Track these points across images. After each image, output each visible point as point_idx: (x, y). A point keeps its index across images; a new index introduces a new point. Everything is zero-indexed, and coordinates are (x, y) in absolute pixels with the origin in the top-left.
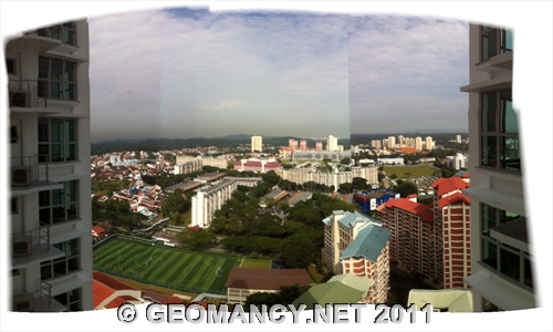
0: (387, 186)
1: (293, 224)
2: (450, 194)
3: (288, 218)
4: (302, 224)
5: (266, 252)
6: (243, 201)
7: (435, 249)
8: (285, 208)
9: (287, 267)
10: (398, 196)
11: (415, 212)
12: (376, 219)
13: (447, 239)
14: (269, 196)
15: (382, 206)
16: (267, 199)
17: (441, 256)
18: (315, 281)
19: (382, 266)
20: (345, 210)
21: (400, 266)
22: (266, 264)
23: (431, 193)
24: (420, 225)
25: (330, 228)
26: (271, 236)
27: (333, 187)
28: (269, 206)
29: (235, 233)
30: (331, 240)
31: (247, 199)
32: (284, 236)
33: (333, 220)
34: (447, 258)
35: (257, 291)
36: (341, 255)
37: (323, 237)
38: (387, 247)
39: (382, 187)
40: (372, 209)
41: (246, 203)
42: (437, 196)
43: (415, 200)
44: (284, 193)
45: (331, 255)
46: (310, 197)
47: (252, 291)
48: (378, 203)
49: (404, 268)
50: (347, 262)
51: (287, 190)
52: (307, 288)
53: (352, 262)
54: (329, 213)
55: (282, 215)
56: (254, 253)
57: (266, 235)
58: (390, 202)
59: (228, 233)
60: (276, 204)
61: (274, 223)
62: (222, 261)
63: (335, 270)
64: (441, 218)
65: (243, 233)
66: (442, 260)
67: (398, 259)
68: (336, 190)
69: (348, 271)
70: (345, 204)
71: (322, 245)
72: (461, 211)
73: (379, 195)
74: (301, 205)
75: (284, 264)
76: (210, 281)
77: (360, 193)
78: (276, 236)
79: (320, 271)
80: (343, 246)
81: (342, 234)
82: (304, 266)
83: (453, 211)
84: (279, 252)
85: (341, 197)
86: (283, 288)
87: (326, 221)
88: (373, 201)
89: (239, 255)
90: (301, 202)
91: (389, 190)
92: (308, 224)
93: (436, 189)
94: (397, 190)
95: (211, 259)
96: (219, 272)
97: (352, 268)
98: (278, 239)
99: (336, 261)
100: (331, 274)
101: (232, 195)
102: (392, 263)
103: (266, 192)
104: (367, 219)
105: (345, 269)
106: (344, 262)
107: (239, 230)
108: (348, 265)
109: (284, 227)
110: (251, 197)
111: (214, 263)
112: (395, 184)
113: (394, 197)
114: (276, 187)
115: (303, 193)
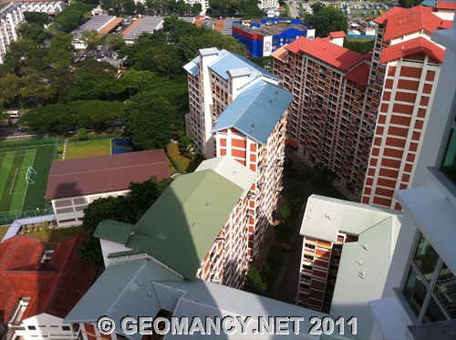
0: (294, 14)
1: (137, 75)
2: (407, 38)
3: (127, 65)
4: (150, 74)
5: (100, 127)
6: (41, 42)
7: (359, 133)
8: (119, 47)
9: (136, 149)
10: (311, 33)
11: (338, 64)
12: (271, 73)
13: (383, 119)
14: (88, 27)
15: (282, 50)
16: (86, 34)
17: (368, 146)
18: (178, 170)
19: (274, 151)
20: (220, 48)
21: (300, 153)
22: (102, 147)
23: (371, 33)
24: (342, 87)
25: (197, 79)
26: (103, 97)
27: (198, 7)
28: (91, 47)
29: (40, 100)
30: (200, 100)
31: (49, 36)
32: (124, 95)
33: (199, 66)
34: (376, 152)
35: (97, 196)
36: (214, 125)
37: (187, 94)
38: (284, 121)
39: (284, 15)
40: (266, 54)
41: (48, 44)
42: (382, 41)
43: (339, 42)
44: (113, 20)
45: (200, 124)
46: (160, 26)
47: (89, 199)
48: (276, 44)
49: (306, 159)
50: (224, 137)
51: (117, 13)
52: (168, 182)
53: (230, 136)
54: (194, 53)
55: (115, 61)
56: (81, 132)
57: (95, 97)
58: (297, 44)
59: (28, 102)
60: (102, 41)
61: (105, 76)
62: (31, 154)
63: (205, 151)
64: (380, 81)
65: (54, 99)
66: (366, 154)
67: (298, 141)
68: (204, 12)
69: (224, 152)
70: (220, 36)
71: (186, 108)
72: (418, 73)
73: (279, 30)
74: (146, 40)
75: (130, 143)
76: (20, 195)
77: (246, 24)
78: (112, 97)
79: (183, 152)
80: (218, 110)
81: (216, 89)
82: (161, 144)
83: (405, 71)
84: (120, 126)
85: (212, 24)
86: (133, 186)
87: (189, 67)
88: (268, 40)
89: (57, 138)
90: (145, 35)
91: (296, 21)
92: (161, 73)
93: (382, 26)
94: (310, 22)
95: (10, 155)
96: (32, 176)
97: (229, 147)
98: (116, 102)
99: (208, 136)
100: (200, 158)
101: (18, 31)
102: (290, 148)
103: (82, 21)
104: (256, 72)
105: (219, 147)
106: (218, 137)
107: (46, 95)
108: (223, 142)
109: (123, 81)
110: (54, 32)
111: (18, 161)
112: (310, 11)
113: (304, 34)
114: (98, 9)
115: (147, 18)
